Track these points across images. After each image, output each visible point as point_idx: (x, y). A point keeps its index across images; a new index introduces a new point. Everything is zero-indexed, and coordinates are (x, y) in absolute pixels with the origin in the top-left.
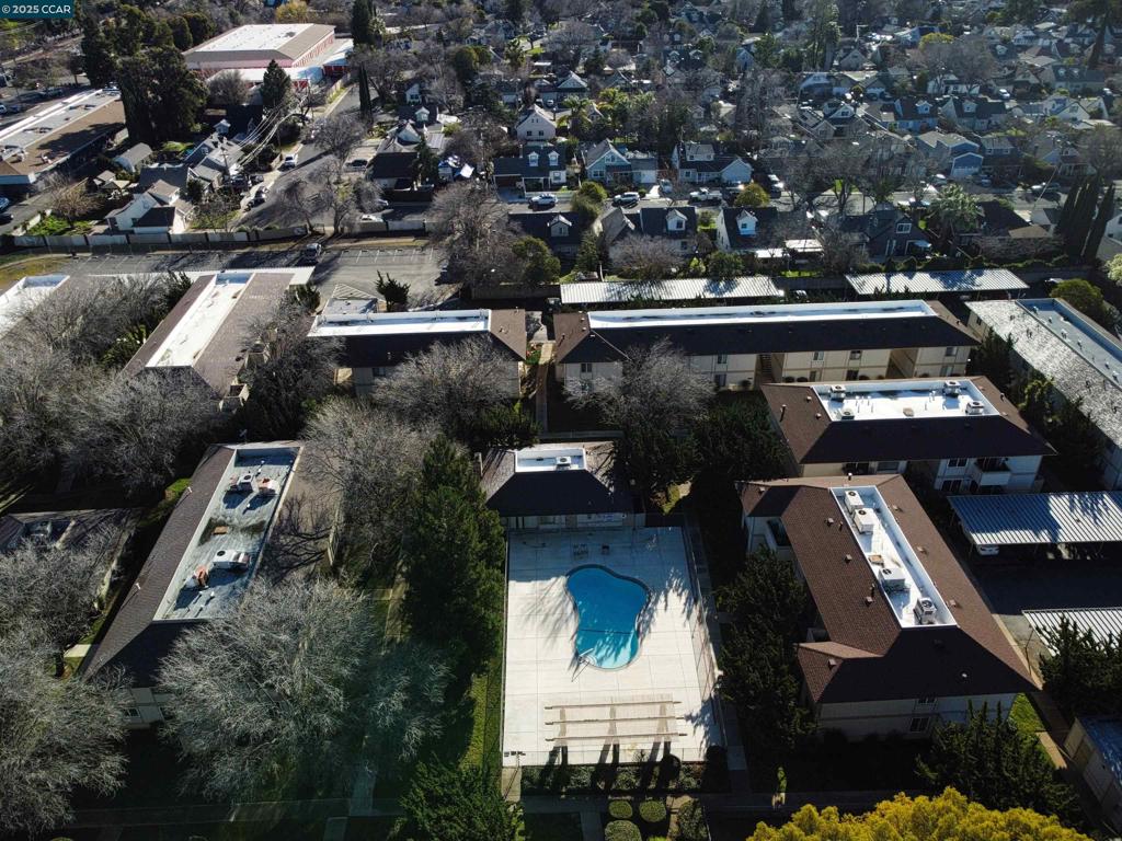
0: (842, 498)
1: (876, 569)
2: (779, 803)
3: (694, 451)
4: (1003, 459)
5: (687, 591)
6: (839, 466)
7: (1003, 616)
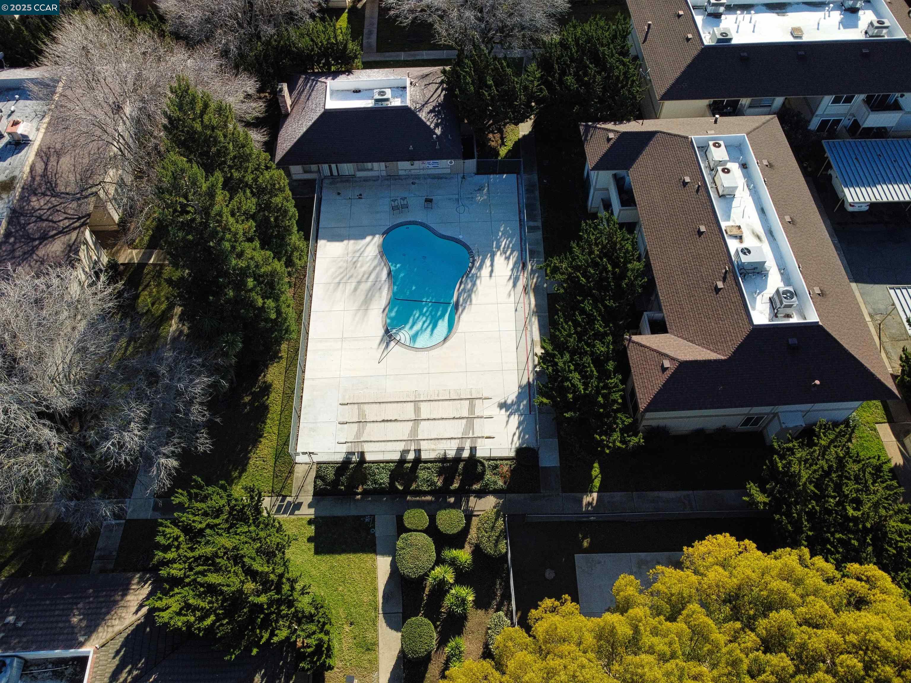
0: (704, 149)
1: (733, 245)
2: (589, 504)
3: (536, 83)
4: (898, 95)
5: (516, 254)
6: (705, 102)
7: (861, 285)
